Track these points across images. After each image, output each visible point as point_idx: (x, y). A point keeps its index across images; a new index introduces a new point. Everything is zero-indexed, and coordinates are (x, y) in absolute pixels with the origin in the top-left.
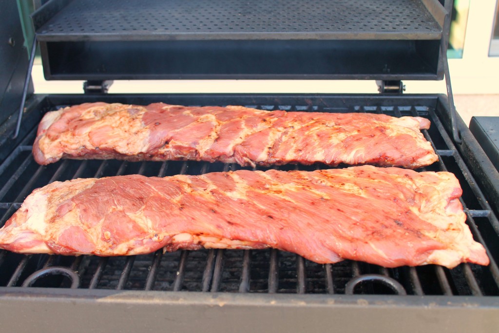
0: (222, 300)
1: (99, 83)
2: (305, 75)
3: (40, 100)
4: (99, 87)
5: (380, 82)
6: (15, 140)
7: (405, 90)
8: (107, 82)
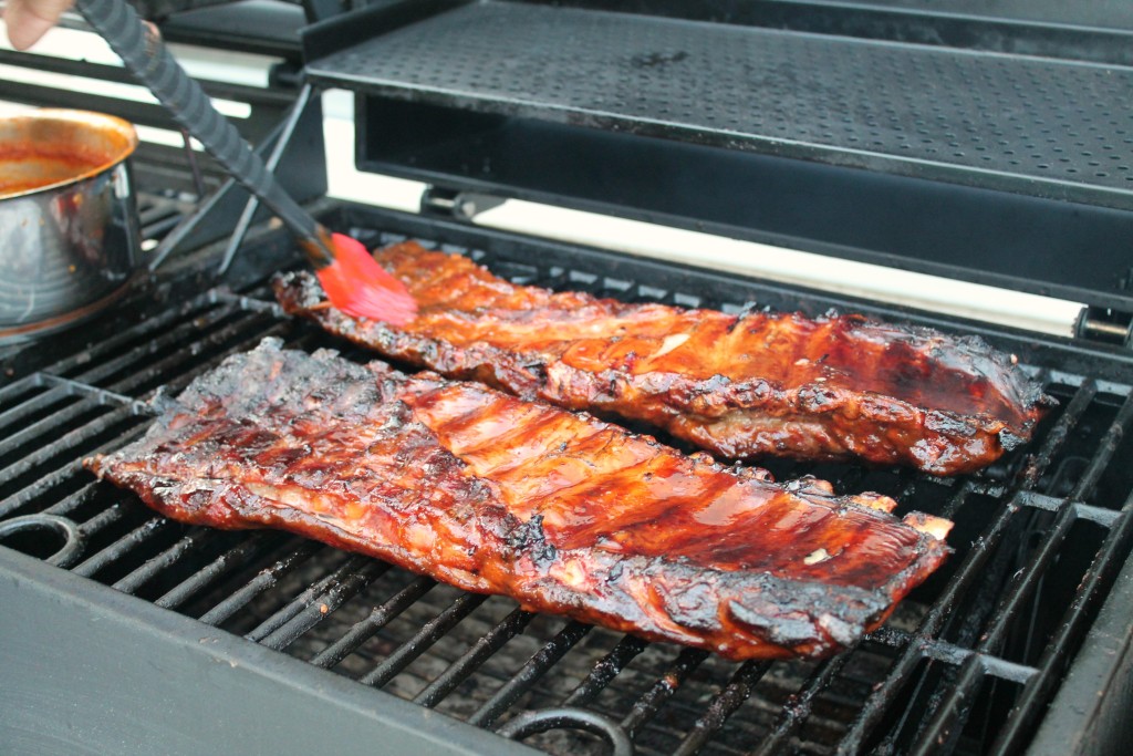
1: (450, 195)
4: (453, 205)
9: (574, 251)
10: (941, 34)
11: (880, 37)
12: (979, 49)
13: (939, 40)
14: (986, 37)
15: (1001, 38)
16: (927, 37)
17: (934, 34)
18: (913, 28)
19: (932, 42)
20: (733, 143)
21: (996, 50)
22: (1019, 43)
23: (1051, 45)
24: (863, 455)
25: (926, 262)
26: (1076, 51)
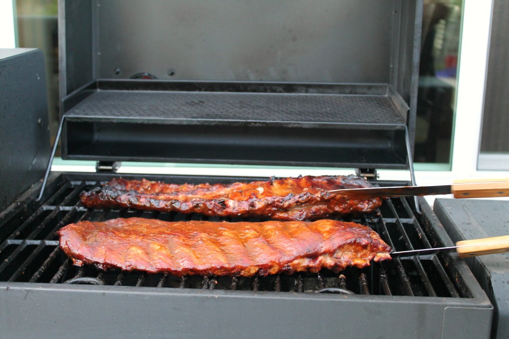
0: (217, 294)
1: (110, 163)
2: (292, 162)
3: (57, 175)
4: (110, 168)
5: (357, 170)
6: (39, 202)
7: (379, 177)
8: (117, 163)
9: (171, 177)
10: (283, 89)
11: (261, 92)
12: (297, 93)
13: (283, 91)
14: (299, 89)
15: (304, 89)
16: (278, 90)
17: (281, 89)
18: (274, 88)
19: (280, 92)
20: (253, 124)
21: (303, 93)
22: (311, 90)
23: (321, 90)
24: (341, 212)
25: (304, 163)
26: (330, 91)
